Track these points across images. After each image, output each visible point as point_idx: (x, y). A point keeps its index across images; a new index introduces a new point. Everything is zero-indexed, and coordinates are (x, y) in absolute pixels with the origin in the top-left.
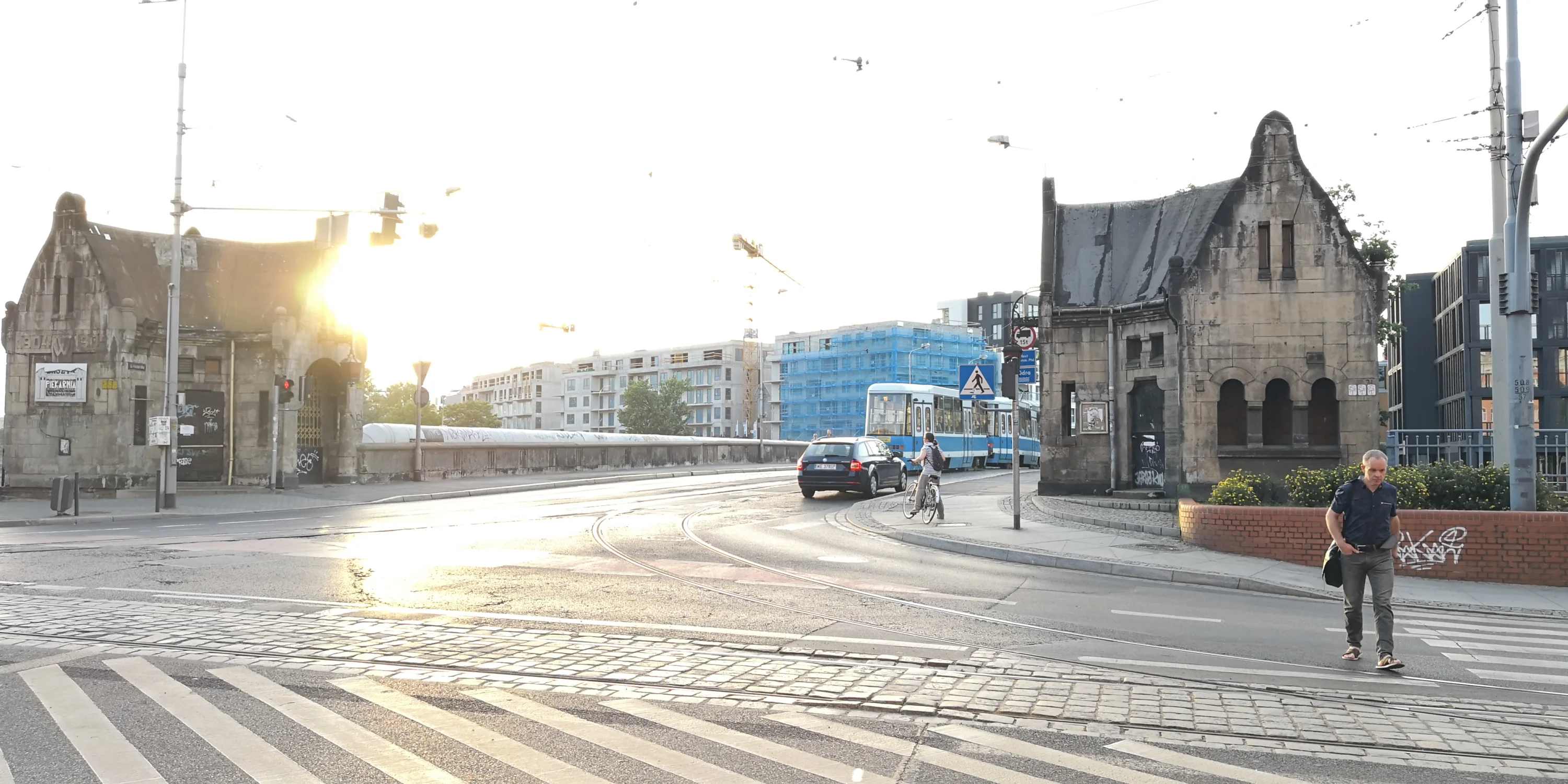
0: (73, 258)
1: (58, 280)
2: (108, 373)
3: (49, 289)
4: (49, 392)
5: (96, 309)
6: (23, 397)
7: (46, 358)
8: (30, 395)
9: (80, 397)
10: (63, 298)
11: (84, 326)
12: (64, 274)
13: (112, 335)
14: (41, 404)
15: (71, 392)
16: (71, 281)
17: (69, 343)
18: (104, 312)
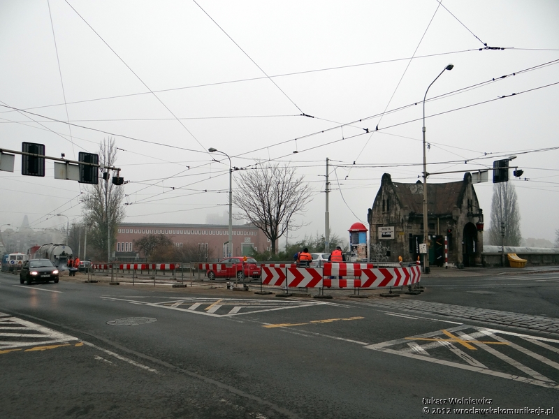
0: (388, 193)
1: (384, 201)
2: (401, 230)
3: (381, 204)
4: (383, 236)
5: (396, 209)
6: (375, 238)
7: (381, 225)
8: (377, 237)
9: (393, 237)
10: (386, 207)
11: (393, 215)
12: (386, 199)
13: (402, 217)
14: (381, 240)
15: (390, 236)
16: (388, 201)
17: (388, 221)
18: (399, 210)
